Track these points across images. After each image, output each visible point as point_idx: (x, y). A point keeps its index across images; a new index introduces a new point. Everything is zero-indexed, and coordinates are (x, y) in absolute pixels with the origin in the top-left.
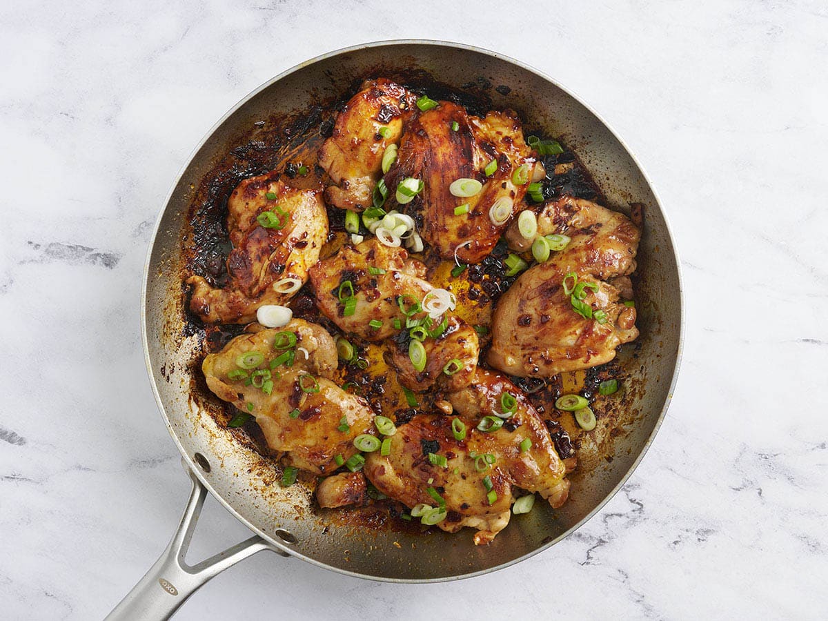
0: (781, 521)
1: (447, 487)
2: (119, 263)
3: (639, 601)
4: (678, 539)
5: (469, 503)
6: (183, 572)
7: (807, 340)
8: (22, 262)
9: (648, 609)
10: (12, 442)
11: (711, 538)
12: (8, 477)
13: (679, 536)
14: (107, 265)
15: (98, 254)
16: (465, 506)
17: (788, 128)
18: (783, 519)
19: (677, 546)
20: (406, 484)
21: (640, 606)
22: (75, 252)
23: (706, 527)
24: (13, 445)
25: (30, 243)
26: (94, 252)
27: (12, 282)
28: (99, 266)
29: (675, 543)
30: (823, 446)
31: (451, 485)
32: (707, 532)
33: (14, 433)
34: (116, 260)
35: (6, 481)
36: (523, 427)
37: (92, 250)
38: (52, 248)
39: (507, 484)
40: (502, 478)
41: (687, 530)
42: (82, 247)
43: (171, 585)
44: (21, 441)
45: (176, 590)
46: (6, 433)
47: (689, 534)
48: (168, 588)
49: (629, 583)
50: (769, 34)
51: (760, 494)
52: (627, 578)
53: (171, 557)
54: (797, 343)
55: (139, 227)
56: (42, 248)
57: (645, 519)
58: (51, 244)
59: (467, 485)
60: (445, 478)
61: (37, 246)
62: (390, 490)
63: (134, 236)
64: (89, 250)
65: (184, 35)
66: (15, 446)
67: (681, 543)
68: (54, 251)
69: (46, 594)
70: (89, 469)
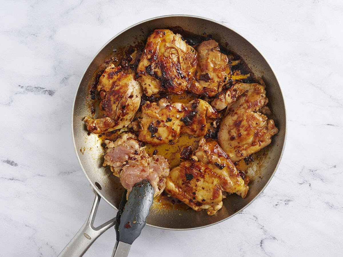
0: (318, 197)
1: (197, 192)
2: (55, 94)
3: (262, 228)
4: (278, 204)
5: (205, 199)
6: (93, 230)
7: (329, 125)
8: (16, 94)
9: (265, 231)
10: (12, 165)
11: (290, 203)
12: (11, 179)
13: (278, 203)
14: (50, 95)
15: (46, 90)
16: (203, 200)
17: (321, 40)
18: (319, 196)
19: (277, 206)
20: (179, 191)
21: (262, 230)
22: (37, 90)
23: (288, 199)
24: (13, 166)
25: (19, 86)
26: (45, 90)
27: (12, 101)
28: (47, 95)
29: (276, 205)
30: (335, 167)
31: (198, 192)
32: (289, 201)
33: (13, 161)
34: (54, 93)
35: (10, 181)
36: (226, 167)
37: (44, 88)
38: (28, 88)
39: (220, 191)
40: (219, 188)
41: (281, 200)
42: (40, 87)
43: (88, 236)
44: (16, 165)
45: (90, 237)
46: (10, 161)
47: (282, 201)
48: (87, 237)
49: (258, 221)
50: (313, 3)
51: (310, 186)
52: (257, 219)
53: (88, 224)
54: (324, 126)
55: (63, 79)
56: (24, 88)
57: (264, 196)
58: (28, 86)
59: (205, 191)
60: (196, 189)
61: (22, 87)
62: (173, 193)
63: (61, 83)
64: (43, 88)
65: (81, 3)
66: (13, 167)
67: (278, 205)
68: (29, 89)
69: (26, 225)
70: (42, 176)
